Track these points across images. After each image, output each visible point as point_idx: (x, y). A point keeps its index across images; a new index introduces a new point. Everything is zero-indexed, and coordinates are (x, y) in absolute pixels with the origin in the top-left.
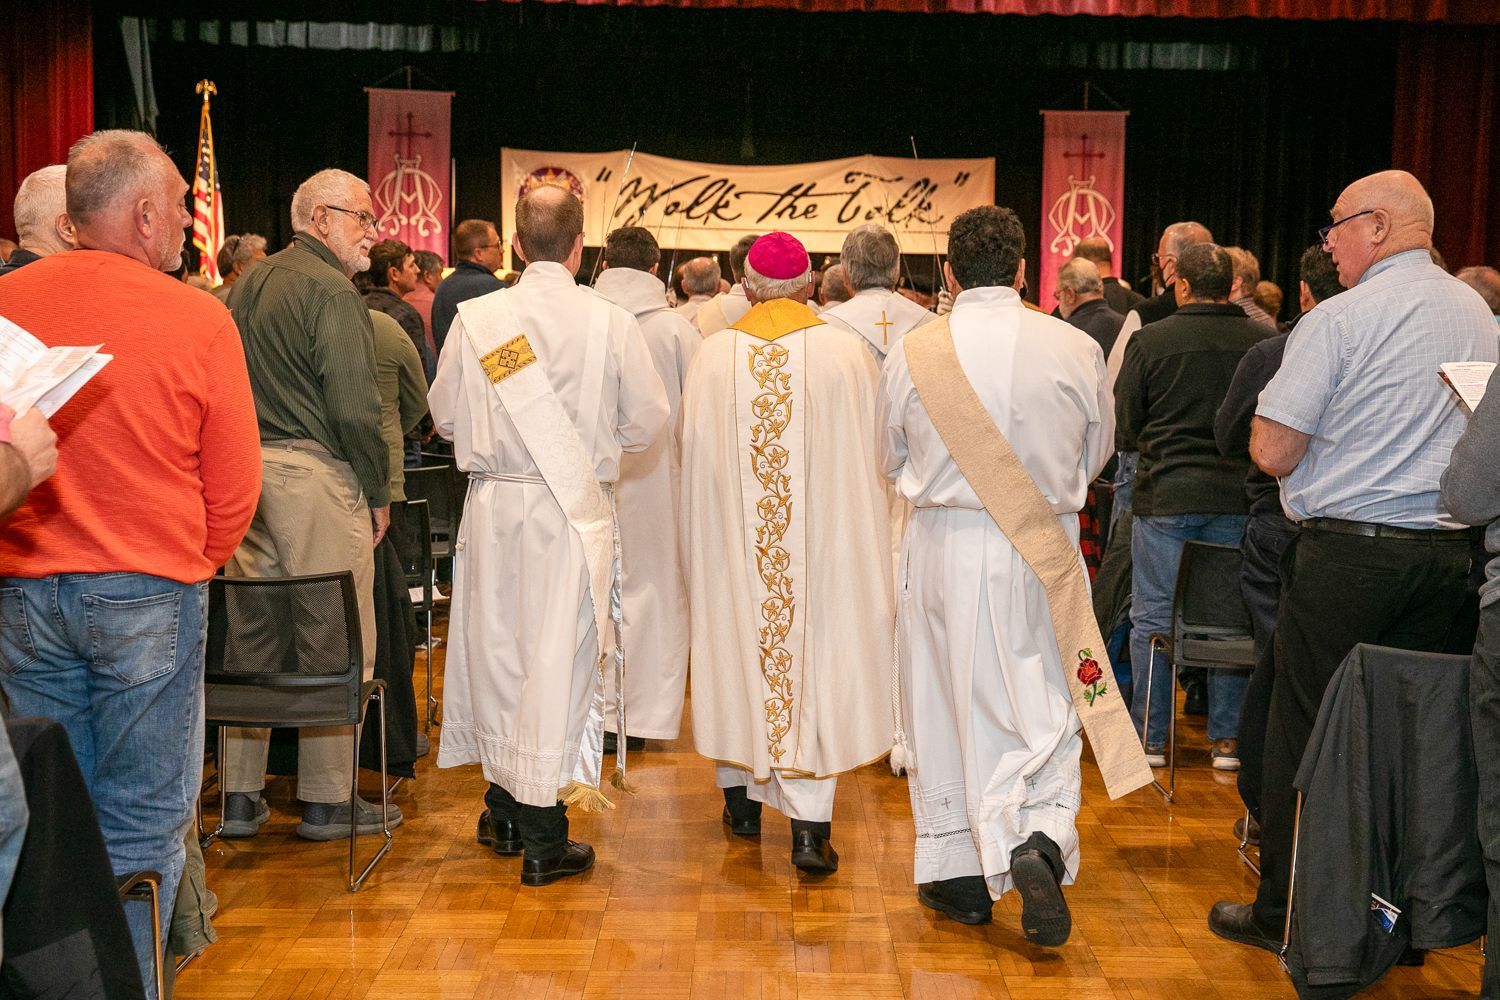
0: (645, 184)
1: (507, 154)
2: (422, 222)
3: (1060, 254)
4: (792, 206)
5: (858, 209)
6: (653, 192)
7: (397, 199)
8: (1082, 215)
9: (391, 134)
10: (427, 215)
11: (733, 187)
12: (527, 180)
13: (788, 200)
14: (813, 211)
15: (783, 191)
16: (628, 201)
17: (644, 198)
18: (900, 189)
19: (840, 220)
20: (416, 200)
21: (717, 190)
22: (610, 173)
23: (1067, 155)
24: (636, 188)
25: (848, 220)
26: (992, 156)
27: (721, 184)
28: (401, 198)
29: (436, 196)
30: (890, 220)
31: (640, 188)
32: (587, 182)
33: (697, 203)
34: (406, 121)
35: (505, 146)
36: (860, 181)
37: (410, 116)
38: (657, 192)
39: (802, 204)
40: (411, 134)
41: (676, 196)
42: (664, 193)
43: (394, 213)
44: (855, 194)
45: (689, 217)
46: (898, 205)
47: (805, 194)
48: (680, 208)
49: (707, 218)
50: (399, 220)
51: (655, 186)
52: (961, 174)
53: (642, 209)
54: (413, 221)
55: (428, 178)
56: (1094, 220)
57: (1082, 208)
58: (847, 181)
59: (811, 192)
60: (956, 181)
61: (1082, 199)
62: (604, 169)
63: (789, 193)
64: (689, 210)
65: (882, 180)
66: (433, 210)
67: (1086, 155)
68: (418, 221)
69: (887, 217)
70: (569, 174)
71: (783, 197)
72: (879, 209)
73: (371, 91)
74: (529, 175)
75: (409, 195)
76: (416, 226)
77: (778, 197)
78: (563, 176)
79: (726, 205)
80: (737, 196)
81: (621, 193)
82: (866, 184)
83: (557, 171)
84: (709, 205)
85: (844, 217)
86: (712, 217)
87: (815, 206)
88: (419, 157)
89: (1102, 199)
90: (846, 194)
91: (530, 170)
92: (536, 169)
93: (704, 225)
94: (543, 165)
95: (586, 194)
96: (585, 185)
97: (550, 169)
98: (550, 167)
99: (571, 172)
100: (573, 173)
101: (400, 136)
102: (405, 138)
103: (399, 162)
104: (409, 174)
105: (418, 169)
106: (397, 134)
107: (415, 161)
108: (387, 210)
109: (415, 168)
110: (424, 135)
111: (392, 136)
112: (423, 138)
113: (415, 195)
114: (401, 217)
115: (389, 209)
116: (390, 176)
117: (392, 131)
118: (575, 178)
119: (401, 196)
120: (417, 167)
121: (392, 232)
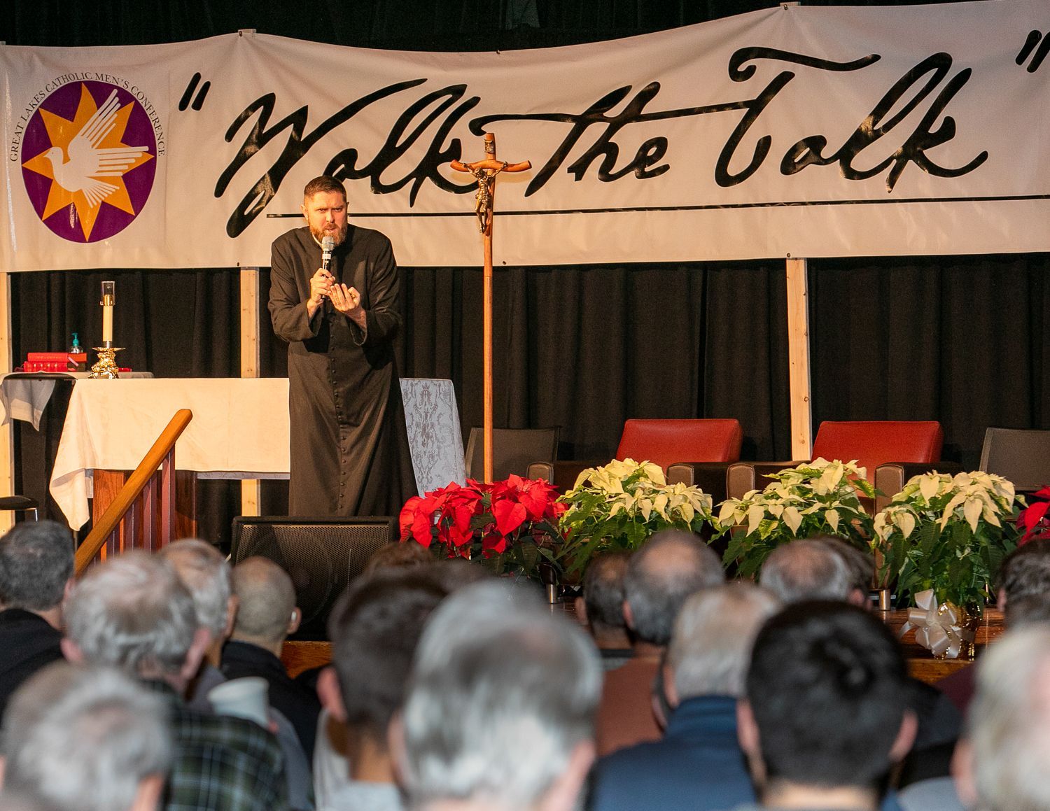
0: (282, 110)
4: (606, 147)
5: (764, 146)
6: (299, 129)
11: (471, 104)
13: (596, 131)
14: (657, 156)
15: (579, 111)
16: (245, 153)
17: (279, 143)
19: (723, 179)
21: (435, 116)
22: (207, 85)
24: (262, 123)
25: (742, 176)
27: (450, 96)
30: (846, 171)
31: (272, 123)
32: (161, 110)
33: (392, 150)
36: (768, 70)
38: (308, 130)
39: (630, 140)
41: (347, 135)
42: (322, 131)
44: (755, 107)
45: (378, 188)
47: (633, 114)
48: (359, 166)
49: (416, 188)
51: (303, 113)
52: (1035, 35)
53: (277, 174)
58: (735, 75)
59: (649, 108)
60: (1020, 60)
62: (197, 77)
63: (596, 112)
64: (375, 170)
65: (823, 65)
69: (836, 164)
71: (582, 122)
72: (816, 143)
77: (570, 126)
78: (112, 100)
79: (455, 152)
80: (476, 127)
81: (230, 136)
82: (785, 78)
83: (99, 92)
84: (417, 153)
85: (733, 169)
86: (427, 183)
87: (661, 144)
90: (735, 106)
91: (45, 92)
92: (56, 88)
93: (411, 206)
94: (66, 81)
95: (160, 141)
96: (157, 120)
97: (84, 88)
98: (81, 82)
99: (129, 90)
100: (134, 93)
118: (138, 104)
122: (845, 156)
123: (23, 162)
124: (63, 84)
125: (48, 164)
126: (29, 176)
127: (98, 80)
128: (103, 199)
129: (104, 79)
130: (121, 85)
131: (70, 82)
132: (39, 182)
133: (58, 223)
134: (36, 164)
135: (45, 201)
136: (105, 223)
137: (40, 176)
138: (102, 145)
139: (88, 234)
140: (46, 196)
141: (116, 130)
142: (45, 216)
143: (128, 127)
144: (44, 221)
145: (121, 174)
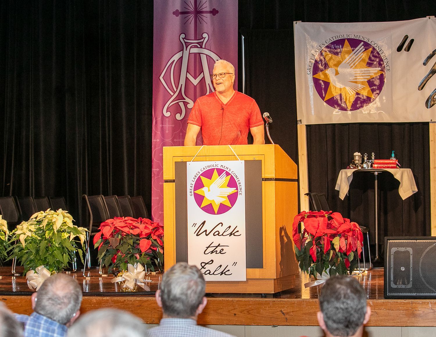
1: (298, 26)
7: (182, 81)
9: (176, 13)
12: (321, 54)
16: (433, 72)
20: (203, 81)
22: (412, 41)
28: (187, 80)
32: (387, 51)
35: (297, 19)
40: (198, 12)
43: (180, 97)
50: (186, 104)
55: (215, 57)
62: (406, 37)
70: (367, 45)
74: (323, 48)
75: (195, 78)
78: (361, 47)
81: (425, 63)
83: (354, 43)
88: (205, 35)
91: (325, 43)
92: (331, 42)
94: (337, 38)
95: (387, 65)
96: (385, 56)
97: (346, 41)
98: (345, 39)
99: (369, 43)
100: (372, 44)
101: (186, 15)
102: (192, 17)
103: (185, 42)
104: (195, 54)
105: (205, 48)
106: (183, 13)
107: (202, 40)
108: (172, 94)
109: (201, 47)
110: (211, 12)
111: (177, 16)
112: (208, 15)
113: (201, 76)
114: (187, 100)
115: (174, 93)
116: (176, 57)
117: (177, 10)
118: (374, 49)
119: (187, 78)
120: (203, 47)
121: (179, 117)
123: (313, 75)
124: (335, 40)
125: (326, 75)
126: (316, 82)
127: (355, 38)
128: (357, 91)
129: (358, 37)
130: (366, 40)
131: (339, 39)
132: (322, 84)
133: (332, 102)
134: (321, 76)
135: (325, 94)
136: (359, 102)
137: (323, 81)
138: (356, 67)
139: (349, 108)
140: (326, 90)
141: (363, 60)
142: (326, 99)
143: (370, 59)
144: (325, 102)
145: (366, 80)
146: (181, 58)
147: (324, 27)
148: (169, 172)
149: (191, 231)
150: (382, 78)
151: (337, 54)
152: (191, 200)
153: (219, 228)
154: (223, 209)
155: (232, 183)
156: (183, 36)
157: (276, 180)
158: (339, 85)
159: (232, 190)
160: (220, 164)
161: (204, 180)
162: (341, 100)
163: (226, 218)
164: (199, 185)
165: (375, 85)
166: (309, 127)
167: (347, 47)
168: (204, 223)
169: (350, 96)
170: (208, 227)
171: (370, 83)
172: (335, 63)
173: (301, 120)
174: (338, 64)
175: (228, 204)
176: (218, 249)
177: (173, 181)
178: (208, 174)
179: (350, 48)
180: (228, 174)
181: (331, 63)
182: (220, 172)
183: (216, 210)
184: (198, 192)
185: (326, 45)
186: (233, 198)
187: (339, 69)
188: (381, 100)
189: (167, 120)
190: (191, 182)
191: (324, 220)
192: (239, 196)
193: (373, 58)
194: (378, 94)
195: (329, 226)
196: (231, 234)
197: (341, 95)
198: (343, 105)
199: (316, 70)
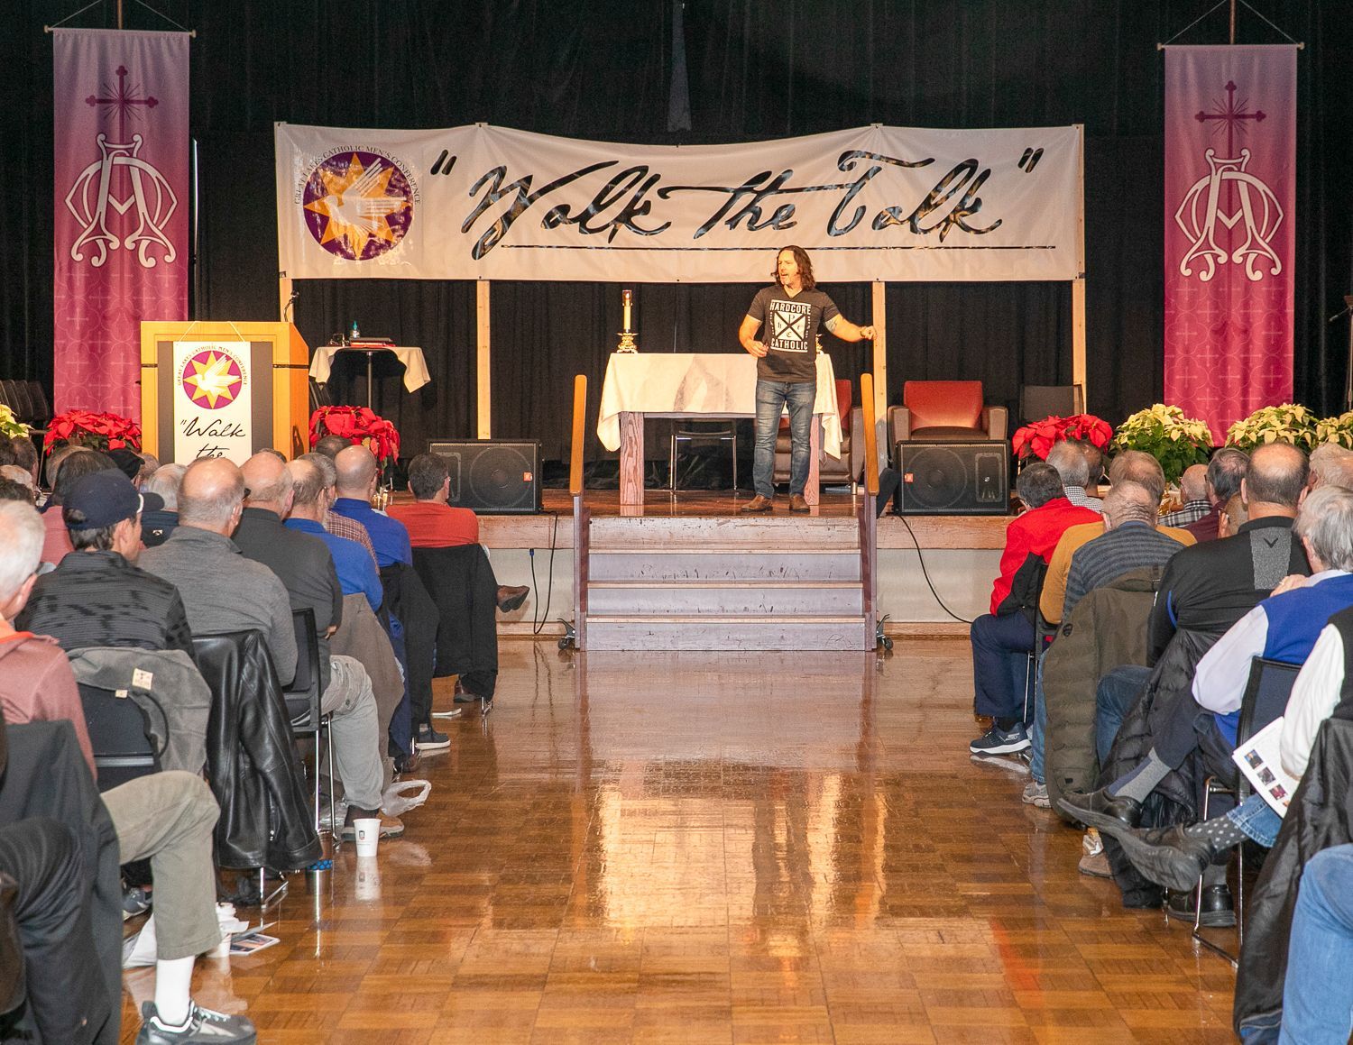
0: (513, 177)
1: (282, 131)
2: (144, 244)
3: (1194, 279)
4: (753, 209)
5: (861, 212)
6: (524, 190)
7: (102, 208)
8: (1230, 216)
9: (90, 101)
10: (152, 234)
11: (655, 178)
13: (747, 198)
14: (788, 217)
15: (740, 185)
16: (485, 205)
17: (510, 198)
18: (928, 178)
19: (831, 231)
20: (133, 208)
21: (630, 186)
22: (454, 159)
23: (1202, 117)
24: (497, 185)
25: (847, 229)
26: (1078, 121)
27: (637, 174)
28: (109, 205)
29: (167, 202)
30: (914, 229)
31: (504, 185)
32: (416, 173)
33: (599, 205)
34: (115, 79)
35: (280, 119)
36: (862, 165)
37: (122, 72)
38: (532, 190)
39: (769, 204)
40: (125, 102)
41: (563, 195)
42: (543, 191)
43: (97, 231)
44: (855, 188)
45: (584, 229)
46: (927, 204)
47: (774, 187)
48: (571, 215)
49: (614, 231)
50: (107, 242)
51: (528, 180)
52: (1029, 150)
53: (508, 219)
54: (129, 244)
55: (153, 172)
56: (1250, 222)
57: (1229, 202)
58: (842, 167)
59: (783, 186)
60: (1021, 165)
61: (1230, 188)
62: (445, 153)
63: (747, 187)
64: (583, 219)
65: (900, 163)
66: (161, 228)
67: (1236, 117)
68: (137, 243)
69: (908, 224)
70: (386, 163)
71: (738, 193)
72: (896, 211)
73: (56, 30)
74: (320, 164)
75: (122, 203)
76: (135, 252)
77: (730, 195)
78: (376, 166)
79: (646, 209)
80: (663, 193)
81: (473, 193)
82: (874, 171)
83: (367, 159)
84: (617, 209)
85: (839, 225)
86: (623, 228)
87: (791, 208)
88: (137, 138)
89: (1261, 186)
90: (841, 186)
91: (323, 157)
93: (609, 242)
96: (413, 180)
97: (355, 156)
98: (354, 152)
99: (390, 159)
100: (394, 161)
101: (106, 105)
102: (115, 110)
103: (106, 148)
104: (121, 166)
105: (137, 158)
106: (100, 101)
107: (132, 146)
108: (86, 226)
109: (131, 156)
110: (146, 102)
111: (93, 105)
112: (143, 107)
113: (131, 200)
114: (109, 236)
115: (89, 224)
116: (91, 170)
117: (92, 97)
118: (396, 169)
119: (108, 203)
120: (135, 155)
121: (96, 262)
122: (912, 219)
123: (304, 204)
125: (323, 206)
126: (309, 215)
128: (370, 231)
132: (319, 220)
133: (333, 247)
134: (315, 206)
135: (323, 232)
136: (373, 247)
137: (320, 215)
138: (369, 195)
139: (359, 255)
140: (323, 228)
141: (380, 185)
142: (323, 242)
143: (390, 183)
144: (324, 246)
145: (384, 215)
146: (100, 171)
147: (321, 133)
148: (149, 354)
149: (179, 430)
150: (407, 213)
151: (340, 174)
152: (179, 391)
153: (216, 427)
154: (222, 402)
155: (234, 370)
156: (102, 137)
157: (291, 366)
158: (342, 221)
159: (234, 379)
160: (216, 346)
161: (197, 365)
162: (346, 243)
163: (225, 413)
164: (190, 371)
165: (399, 224)
166: (297, 284)
167: (355, 166)
168: (196, 420)
169: (359, 240)
170: (201, 425)
171: (391, 219)
172: (338, 188)
173: (285, 273)
174: (341, 191)
175: (229, 396)
176: (216, 453)
177: (156, 366)
178: (203, 358)
179: (360, 167)
180: (228, 358)
181: (331, 188)
182: (218, 355)
183: (213, 404)
184: (189, 380)
185: (324, 159)
186: (234, 389)
187: (344, 197)
188: (406, 244)
189: (78, 265)
190: (179, 367)
191: (351, 417)
192: (243, 386)
193: (394, 183)
194: (402, 236)
195: (357, 425)
196: (232, 434)
197: (346, 237)
198: (350, 251)
199: (309, 197)
